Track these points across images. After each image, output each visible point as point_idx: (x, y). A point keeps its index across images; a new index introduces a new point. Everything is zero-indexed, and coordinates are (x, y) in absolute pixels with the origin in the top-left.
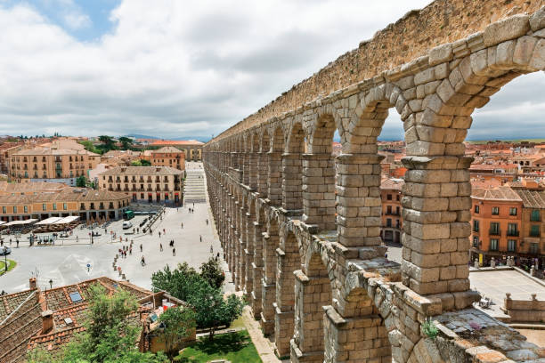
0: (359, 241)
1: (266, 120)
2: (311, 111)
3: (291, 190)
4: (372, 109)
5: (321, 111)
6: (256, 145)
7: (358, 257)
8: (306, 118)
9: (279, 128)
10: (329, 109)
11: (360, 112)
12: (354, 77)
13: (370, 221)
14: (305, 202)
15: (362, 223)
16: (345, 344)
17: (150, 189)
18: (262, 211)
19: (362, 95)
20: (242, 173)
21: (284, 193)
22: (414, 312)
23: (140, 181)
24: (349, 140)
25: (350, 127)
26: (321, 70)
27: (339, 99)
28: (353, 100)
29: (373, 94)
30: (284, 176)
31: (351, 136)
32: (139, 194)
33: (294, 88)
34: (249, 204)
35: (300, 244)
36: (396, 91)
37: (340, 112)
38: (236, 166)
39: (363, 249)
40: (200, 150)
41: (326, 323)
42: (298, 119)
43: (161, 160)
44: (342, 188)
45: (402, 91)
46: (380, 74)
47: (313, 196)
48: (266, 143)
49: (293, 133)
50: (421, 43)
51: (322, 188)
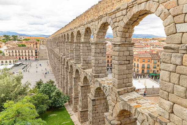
0: (99, 72)
1: (68, 29)
2: (83, 26)
3: (77, 55)
4: (103, 26)
5: (86, 26)
6: (65, 38)
7: (98, 77)
8: (81, 29)
9: (72, 33)
10: (89, 25)
11: (99, 27)
12: (97, 14)
13: (102, 65)
14: (82, 59)
15: (100, 66)
16: (95, 106)
17: (26, 56)
18: (67, 62)
19: (99, 20)
20: (60, 49)
21: (75, 56)
22: (115, 94)
23: (22, 53)
24: (95, 37)
25: (96, 32)
26: (86, 11)
27: (92, 22)
28: (97, 22)
29: (103, 21)
30: (74, 49)
31: (96, 35)
32: (21, 58)
33: (77, 18)
34: (63, 60)
35: (80, 73)
36: (110, 19)
37: (92, 27)
38: (58, 46)
39: (100, 74)
40: (45, 41)
41: (89, 100)
42: (79, 29)
43: (30, 44)
44: (94, 54)
45: (112, 19)
46: (105, 13)
47: (84, 57)
48: (68, 38)
49: (77, 34)
50: (118, 2)
51: (87, 54)
